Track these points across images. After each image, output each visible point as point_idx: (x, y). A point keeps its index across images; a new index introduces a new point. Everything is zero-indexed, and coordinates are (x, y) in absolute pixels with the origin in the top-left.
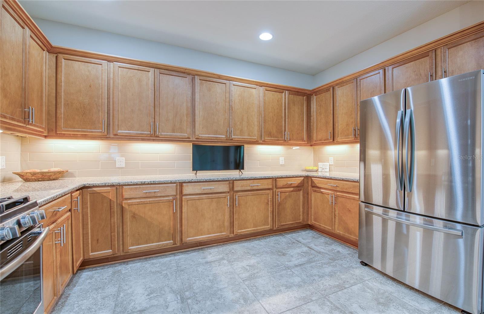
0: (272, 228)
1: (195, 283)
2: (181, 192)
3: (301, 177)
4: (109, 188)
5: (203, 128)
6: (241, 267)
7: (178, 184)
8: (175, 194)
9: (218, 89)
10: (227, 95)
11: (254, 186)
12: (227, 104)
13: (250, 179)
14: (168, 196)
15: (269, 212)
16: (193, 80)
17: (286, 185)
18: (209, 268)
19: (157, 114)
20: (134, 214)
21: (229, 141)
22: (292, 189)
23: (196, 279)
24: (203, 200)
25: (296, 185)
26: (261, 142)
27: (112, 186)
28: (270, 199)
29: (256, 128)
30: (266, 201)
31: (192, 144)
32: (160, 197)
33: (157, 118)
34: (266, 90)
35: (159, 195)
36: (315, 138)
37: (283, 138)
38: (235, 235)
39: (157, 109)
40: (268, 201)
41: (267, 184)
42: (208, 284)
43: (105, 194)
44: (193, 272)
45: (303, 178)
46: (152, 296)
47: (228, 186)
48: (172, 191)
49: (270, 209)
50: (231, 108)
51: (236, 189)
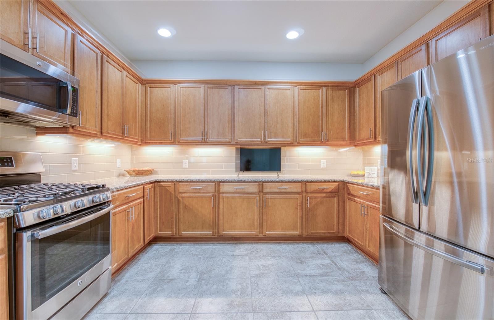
0: (301, 234)
1: (215, 269)
2: (219, 191)
4: (170, 184)
5: (241, 133)
6: (256, 265)
7: (217, 183)
9: (254, 94)
10: (263, 99)
11: (282, 189)
12: (263, 108)
13: (278, 182)
14: (209, 193)
15: (298, 217)
16: (233, 90)
17: (317, 190)
18: (231, 260)
19: (206, 123)
20: (186, 205)
21: (264, 144)
22: (324, 195)
23: (217, 266)
24: (236, 199)
25: (328, 191)
26: (296, 144)
27: (172, 182)
28: (299, 203)
29: (290, 130)
30: (295, 205)
31: (235, 147)
32: (204, 193)
33: (206, 126)
34: (301, 89)
35: (202, 191)
36: (358, 138)
37: (320, 138)
38: (263, 236)
39: (206, 119)
40: (297, 206)
41: (297, 188)
42: (223, 272)
43: (167, 188)
44: (219, 260)
45: (337, 184)
46: (183, 271)
47: (257, 187)
48: (211, 188)
49: (299, 214)
50: (266, 112)
51: (265, 191)
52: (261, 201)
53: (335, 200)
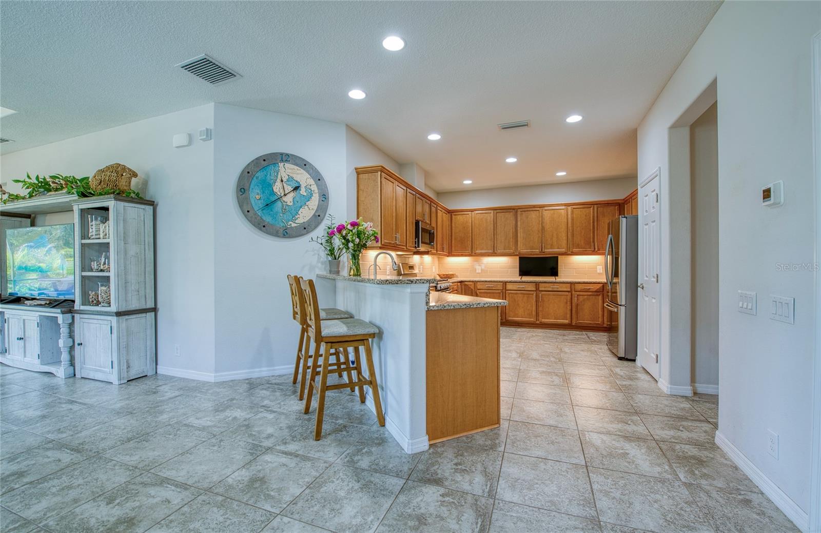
0: (570, 323)
2: (506, 288)
3: (599, 283)
5: (523, 246)
7: (504, 283)
8: (502, 289)
9: (533, 215)
10: (540, 219)
11: (555, 288)
12: (540, 226)
13: (551, 283)
14: (498, 290)
15: (568, 310)
16: (517, 212)
17: (583, 289)
19: (495, 239)
21: (542, 254)
22: (591, 293)
24: (518, 295)
25: (594, 290)
26: (570, 254)
27: (472, 282)
28: (569, 299)
29: (565, 242)
30: (565, 301)
31: (518, 257)
33: (495, 241)
35: (494, 289)
37: (591, 249)
38: (539, 323)
39: (495, 236)
40: (567, 301)
41: (566, 288)
43: (469, 286)
45: (602, 285)
47: (535, 286)
48: (500, 287)
49: (569, 308)
50: (543, 228)
51: (541, 289)
52: (537, 296)
53: (600, 297)
